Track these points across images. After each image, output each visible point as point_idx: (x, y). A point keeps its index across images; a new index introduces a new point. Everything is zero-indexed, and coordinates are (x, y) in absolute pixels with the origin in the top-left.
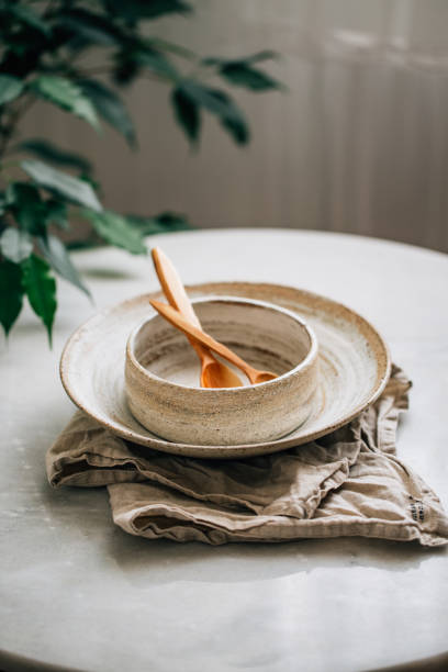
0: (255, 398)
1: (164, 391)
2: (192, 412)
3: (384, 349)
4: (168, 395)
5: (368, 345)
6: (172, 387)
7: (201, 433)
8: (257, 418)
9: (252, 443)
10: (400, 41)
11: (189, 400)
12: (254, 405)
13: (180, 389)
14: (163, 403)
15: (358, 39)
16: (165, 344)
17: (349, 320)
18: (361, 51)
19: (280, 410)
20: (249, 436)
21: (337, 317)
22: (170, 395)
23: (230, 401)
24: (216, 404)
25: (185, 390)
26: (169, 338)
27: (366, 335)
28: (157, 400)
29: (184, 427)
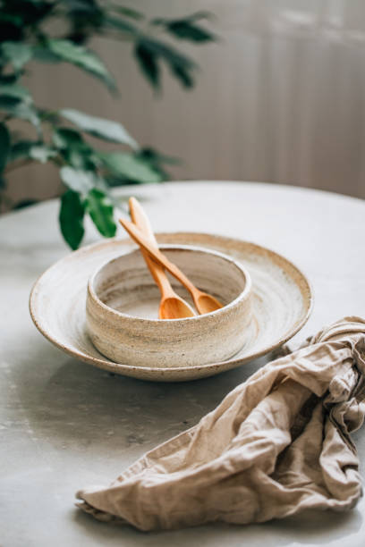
0: (214, 324)
1: (134, 326)
2: (161, 342)
3: (301, 275)
4: (139, 329)
5: (284, 273)
6: (142, 321)
7: (168, 359)
8: (215, 342)
9: (211, 363)
10: (336, 20)
11: (158, 331)
12: (213, 329)
13: (149, 322)
14: (134, 336)
15: (299, 18)
16: (109, 290)
17: (261, 254)
18: (302, 27)
19: (232, 333)
20: (209, 357)
21: (251, 253)
22: (140, 329)
23: (193, 329)
24: (181, 332)
25: (155, 322)
26: (113, 285)
27: (280, 265)
28: (128, 334)
29: (154, 356)
